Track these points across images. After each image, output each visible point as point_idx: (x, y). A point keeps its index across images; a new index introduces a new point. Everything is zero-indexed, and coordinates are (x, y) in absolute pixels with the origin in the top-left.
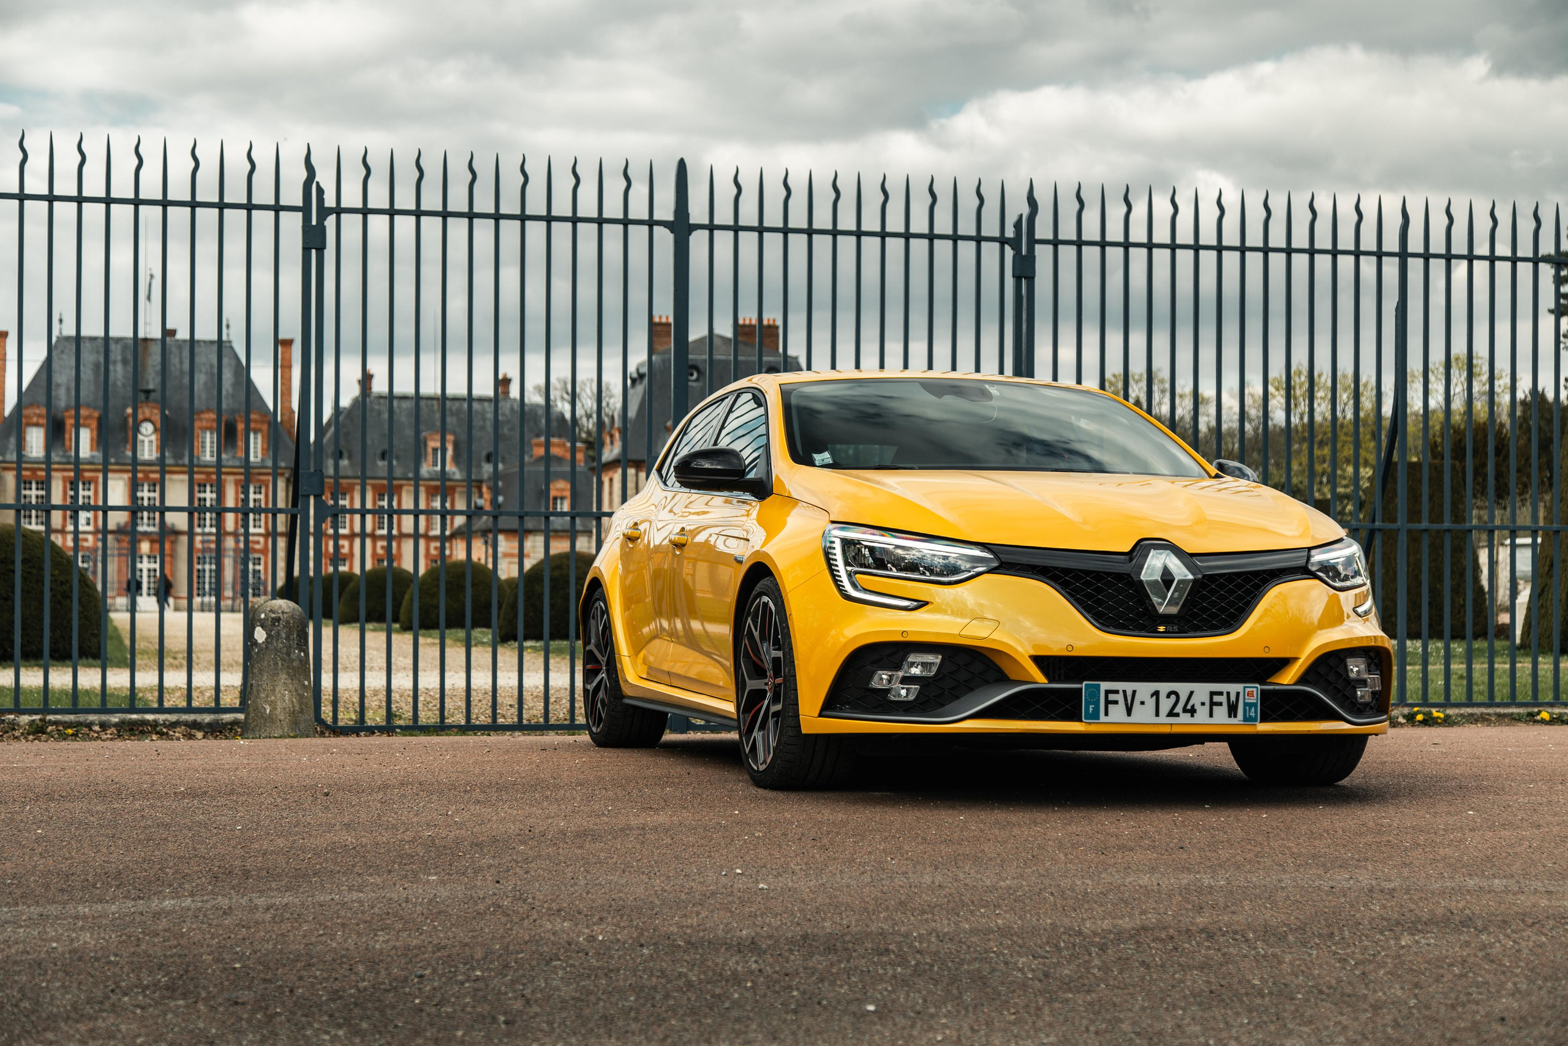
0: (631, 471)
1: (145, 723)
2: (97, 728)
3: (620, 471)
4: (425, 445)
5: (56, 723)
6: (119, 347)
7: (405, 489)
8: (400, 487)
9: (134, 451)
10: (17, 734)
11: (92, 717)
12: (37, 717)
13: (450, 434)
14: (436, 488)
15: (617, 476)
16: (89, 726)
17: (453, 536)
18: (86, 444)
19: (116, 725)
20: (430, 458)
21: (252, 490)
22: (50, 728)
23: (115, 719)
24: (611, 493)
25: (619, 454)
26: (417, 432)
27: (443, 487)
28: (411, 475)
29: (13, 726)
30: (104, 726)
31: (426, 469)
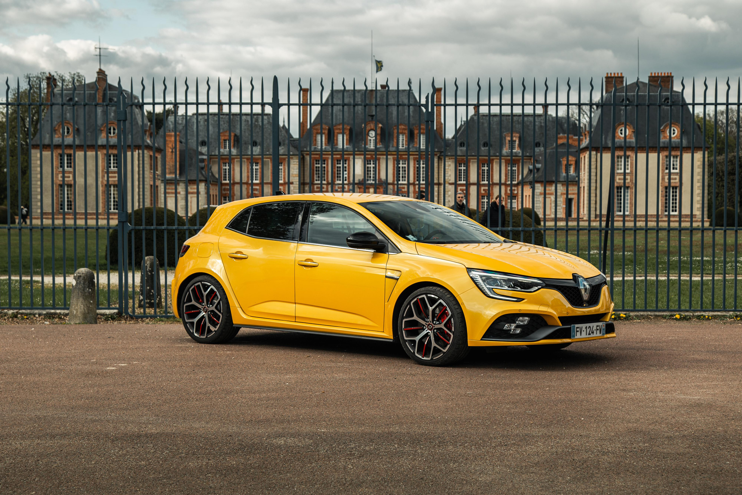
0: (593, 153)
1: (55, 314)
2: (37, 316)
3: (588, 153)
4: (505, 139)
5: (22, 314)
6: (360, 94)
7: (495, 161)
8: (493, 160)
9: (366, 144)
10: (6, 318)
11: (36, 311)
12: (15, 311)
13: (517, 132)
14: (509, 160)
15: (587, 155)
16: (34, 315)
17: (517, 185)
18: (341, 141)
19: (45, 314)
20: (507, 145)
21: (422, 163)
22: (19, 316)
23: (44, 312)
24: (584, 164)
25: (588, 144)
26: (501, 133)
27: (512, 161)
28: (498, 154)
29: (6, 314)
30: (40, 315)
31: (506, 151)
